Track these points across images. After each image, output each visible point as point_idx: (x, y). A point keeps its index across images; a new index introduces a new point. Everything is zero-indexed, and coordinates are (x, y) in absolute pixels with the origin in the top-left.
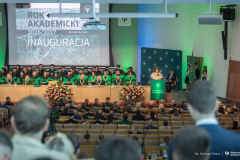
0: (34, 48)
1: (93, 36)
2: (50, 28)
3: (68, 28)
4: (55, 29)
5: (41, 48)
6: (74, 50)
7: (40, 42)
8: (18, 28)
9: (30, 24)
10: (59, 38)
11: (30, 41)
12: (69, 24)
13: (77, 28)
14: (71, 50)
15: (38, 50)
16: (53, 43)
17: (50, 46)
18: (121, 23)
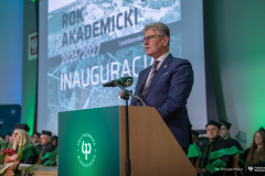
2: (91, 41)
3: (119, 34)
4: (99, 41)
5: (78, 91)
7: (76, 79)
8: (50, 54)
9: (65, 42)
10: (104, 63)
12: (122, 22)
15: (74, 98)
16: (96, 78)
17: (90, 87)
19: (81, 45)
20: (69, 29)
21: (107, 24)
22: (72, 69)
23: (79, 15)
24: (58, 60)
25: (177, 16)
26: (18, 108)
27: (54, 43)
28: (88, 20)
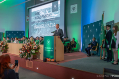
0: (36, 29)
1: (57, 21)
2: (41, 19)
3: (47, 18)
4: (43, 19)
5: (38, 29)
7: (38, 27)
8: (32, 21)
10: (44, 24)
11: (35, 26)
12: (48, 16)
13: (51, 18)
16: (42, 27)
18: (72, 12)
19: (39, 20)
20: (36, 16)
21: (45, 16)
22: (37, 25)
23: (39, 13)
24: (34, 22)
25: (59, 16)
26: (24, 32)
27: (33, 19)
28: (41, 15)
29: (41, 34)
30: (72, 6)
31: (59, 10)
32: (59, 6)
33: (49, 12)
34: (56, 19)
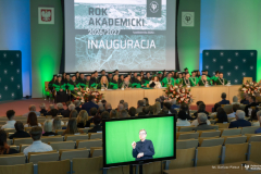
0: (96, 51)
1: (160, 37)
2: (113, 27)
3: (133, 28)
4: (119, 28)
5: (103, 50)
6: (139, 53)
7: (102, 44)
8: (77, 27)
9: (91, 23)
10: (123, 40)
11: (91, 43)
12: (135, 23)
13: (142, 28)
14: (136, 54)
15: (100, 53)
16: (117, 46)
17: (113, 49)
18: (184, 24)
20: (95, 17)
22: (99, 38)
23: (104, 11)
24: (85, 32)
25: (164, 28)
27: (80, 21)
28: (110, 16)
29: (113, 62)
30: (184, 14)
31: (164, 17)
32: (164, 8)
33: (138, 14)
34: (157, 32)
